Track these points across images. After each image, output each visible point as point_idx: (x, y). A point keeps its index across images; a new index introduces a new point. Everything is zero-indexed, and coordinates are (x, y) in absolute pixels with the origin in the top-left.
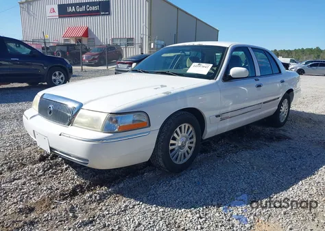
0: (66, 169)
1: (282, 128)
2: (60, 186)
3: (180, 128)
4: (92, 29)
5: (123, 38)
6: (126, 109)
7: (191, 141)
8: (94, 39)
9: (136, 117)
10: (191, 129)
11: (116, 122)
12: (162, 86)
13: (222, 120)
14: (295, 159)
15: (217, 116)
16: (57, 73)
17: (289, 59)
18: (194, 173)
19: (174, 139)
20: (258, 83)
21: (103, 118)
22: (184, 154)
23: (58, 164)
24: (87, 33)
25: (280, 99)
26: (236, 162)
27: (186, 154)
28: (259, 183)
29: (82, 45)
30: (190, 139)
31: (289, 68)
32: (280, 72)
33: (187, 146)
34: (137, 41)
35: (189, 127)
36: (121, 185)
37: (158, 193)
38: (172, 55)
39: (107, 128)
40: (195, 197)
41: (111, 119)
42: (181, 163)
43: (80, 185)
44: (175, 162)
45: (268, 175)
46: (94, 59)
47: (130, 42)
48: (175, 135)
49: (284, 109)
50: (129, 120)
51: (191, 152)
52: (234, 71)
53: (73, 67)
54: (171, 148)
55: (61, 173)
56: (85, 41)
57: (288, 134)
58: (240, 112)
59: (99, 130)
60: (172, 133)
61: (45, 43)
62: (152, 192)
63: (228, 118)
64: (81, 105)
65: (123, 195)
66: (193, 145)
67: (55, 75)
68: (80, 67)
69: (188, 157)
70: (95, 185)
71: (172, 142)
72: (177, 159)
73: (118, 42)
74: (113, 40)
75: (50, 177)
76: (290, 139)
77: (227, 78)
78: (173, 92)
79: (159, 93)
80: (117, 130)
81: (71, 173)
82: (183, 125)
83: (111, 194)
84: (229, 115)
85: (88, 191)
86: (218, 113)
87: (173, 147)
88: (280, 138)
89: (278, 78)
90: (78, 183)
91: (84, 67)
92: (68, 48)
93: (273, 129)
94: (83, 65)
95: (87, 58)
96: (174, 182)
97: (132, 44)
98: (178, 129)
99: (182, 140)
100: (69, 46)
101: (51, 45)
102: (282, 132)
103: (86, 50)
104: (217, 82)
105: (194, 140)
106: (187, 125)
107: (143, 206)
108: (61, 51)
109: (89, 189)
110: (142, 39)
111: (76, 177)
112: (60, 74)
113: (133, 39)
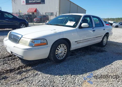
0: (18, 60)
1: (104, 47)
2: (14, 66)
3: (60, 46)
4: (38, 9)
5: (49, 13)
6: (38, 38)
7: (65, 51)
8: (39, 13)
9: (42, 41)
10: (65, 46)
11: (34, 42)
12: (54, 30)
13: (78, 43)
14: (106, 59)
15: (75, 42)
16: (23, 25)
17: (113, 22)
18: (66, 63)
19: (58, 50)
20: (93, 29)
21: (29, 41)
22: (62, 56)
23: (16, 58)
24: (36, 10)
25: (103, 36)
26: (83, 60)
27: (63, 56)
28: (90, 67)
29: (34, 15)
30: (65, 50)
31: (113, 25)
32: (104, 26)
33: (63, 53)
34: (55, 14)
35: (64, 46)
36: (36, 67)
37: (50, 70)
38: (62, 18)
39: (30, 45)
40: (63, 72)
41: (32, 41)
42: (61, 59)
43: (21, 66)
44: (58, 59)
45: (94, 65)
46: (38, 20)
47: (52, 14)
48: (58, 48)
49: (105, 40)
50: (39, 42)
51: (65, 55)
52: (83, 25)
53: (29, 23)
54: (56, 53)
55: (16, 61)
56: (35, 13)
57: (106, 50)
58: (85, 40)
59: (28, 45)
60: (57, 48)
61: (20, 14)
62: (48, 69)
63: (80, 43)
64: (22, 36)
65: (37, 70)
66: (66, 53)
67: (22, 26)
68: (33, 23)
69: (64, 57)
70: (27, 66)
71: (57, 51)
72: (59, 57)
73: (47, 14)
74: (46, 13)
75: (12, 63)
76: (106, 51)
77: (80, 27)
78: (57, 32)
79: (52, 32)
80: (34, 46)
81: (20, 61)
82: (61, 45)
83: (32, 69)
84: (81, 41)
85: (24, 68)
86: (76, 40)
87: (57, 53)
88: (102, 51)
89: (102, 28)
90: (21, 65)
91: (34, 23)
92: (29, 16)
93: (100, 48)
94: (34, 22)
95: (36, 20)
96: (57, 66)
97: (53, 15)
98: (59, 46)
99: (61, 50)
100: (29, 15)
101: (23, 15)
102: (104, 49)
103: (36, 17)
104: (76, 29)
105: (66, 50)
106: (63, 45)
107: (43, 74)
108: (26, 17)
109: (25, 67)
110: (56, 13)
111: (21, 63)
112: (24, 26)
113: (53, 13)
